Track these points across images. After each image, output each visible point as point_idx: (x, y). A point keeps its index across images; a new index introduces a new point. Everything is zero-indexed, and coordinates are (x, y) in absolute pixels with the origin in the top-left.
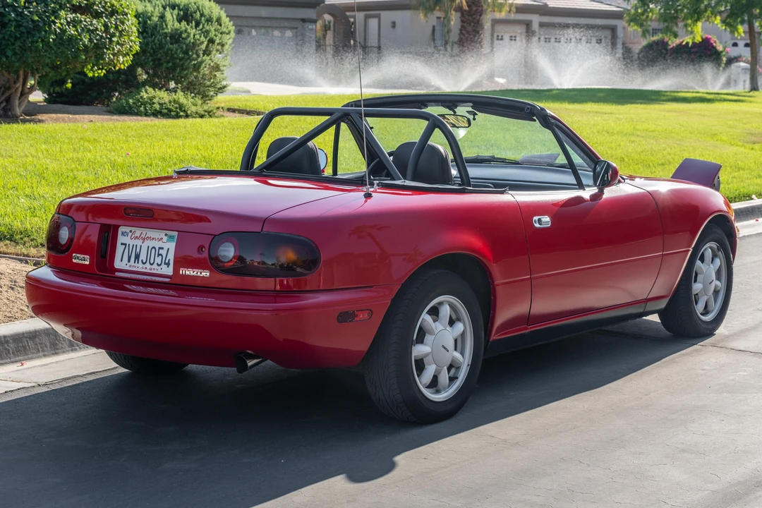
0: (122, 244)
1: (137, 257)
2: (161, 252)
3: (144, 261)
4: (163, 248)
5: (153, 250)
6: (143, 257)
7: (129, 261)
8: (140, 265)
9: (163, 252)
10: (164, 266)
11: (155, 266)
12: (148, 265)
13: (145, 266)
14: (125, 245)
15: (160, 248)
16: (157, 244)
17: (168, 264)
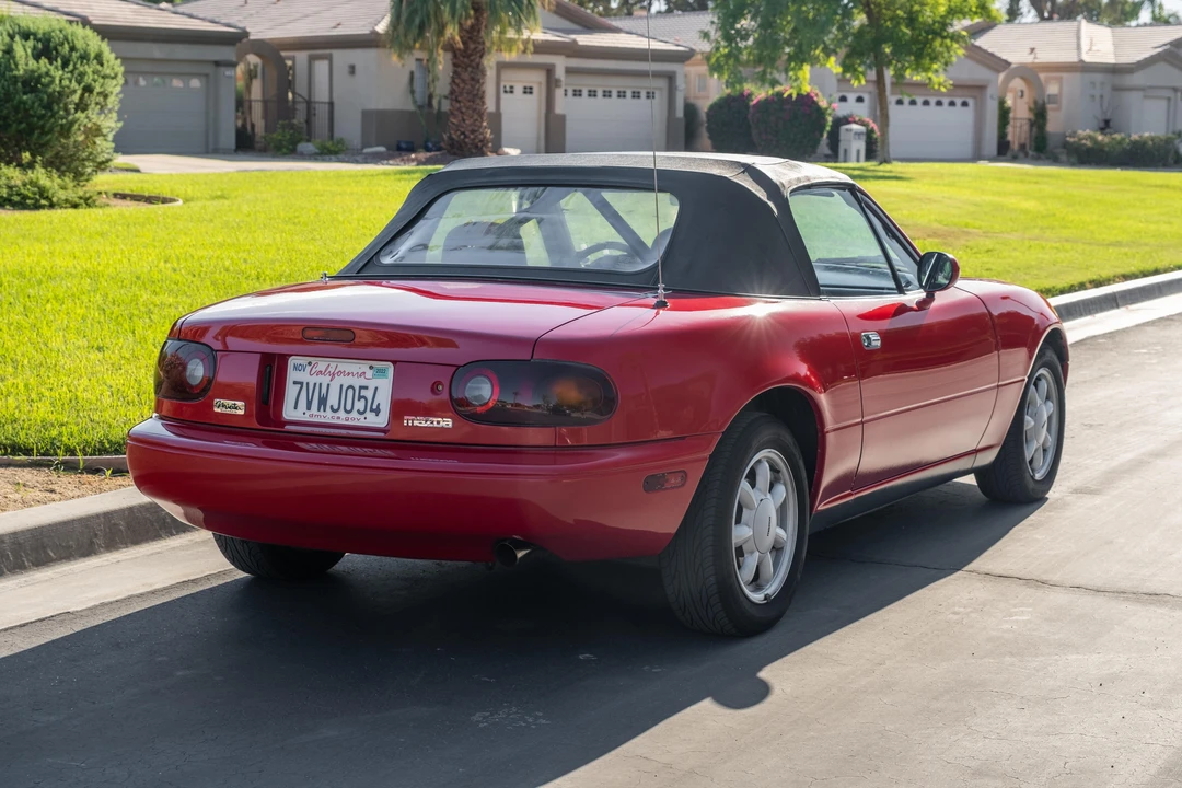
0: (295, 383)
1: (323, 402)
2: (363, 393)
3: (336, 407)
4: (366, 388)
5: (350, 392)
6: (333, 400)
7: (309, 408)
8: (329, 413)
9: (368, 394)
10: (369, 414)
11: (354, 414)
12: (342, 414)
13: (336, 415)
14: (301, 383)
15: (361, 388)
16: (357, 382)
17: (377, 411)
